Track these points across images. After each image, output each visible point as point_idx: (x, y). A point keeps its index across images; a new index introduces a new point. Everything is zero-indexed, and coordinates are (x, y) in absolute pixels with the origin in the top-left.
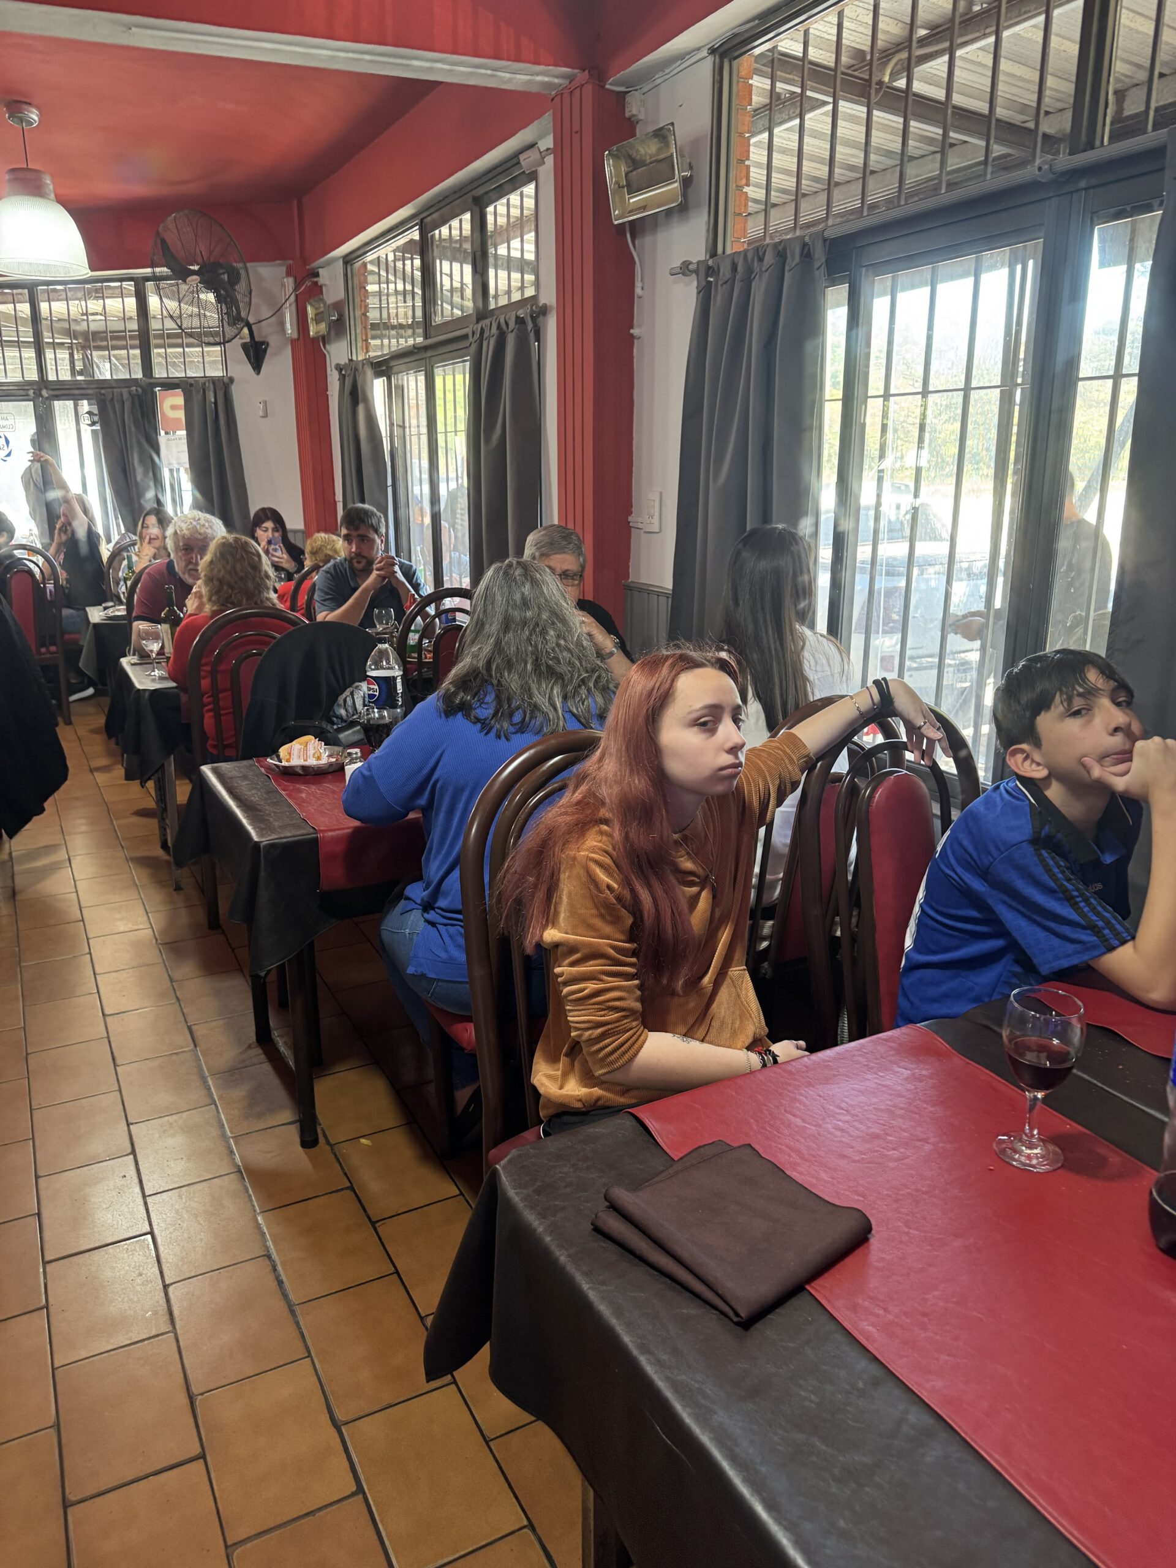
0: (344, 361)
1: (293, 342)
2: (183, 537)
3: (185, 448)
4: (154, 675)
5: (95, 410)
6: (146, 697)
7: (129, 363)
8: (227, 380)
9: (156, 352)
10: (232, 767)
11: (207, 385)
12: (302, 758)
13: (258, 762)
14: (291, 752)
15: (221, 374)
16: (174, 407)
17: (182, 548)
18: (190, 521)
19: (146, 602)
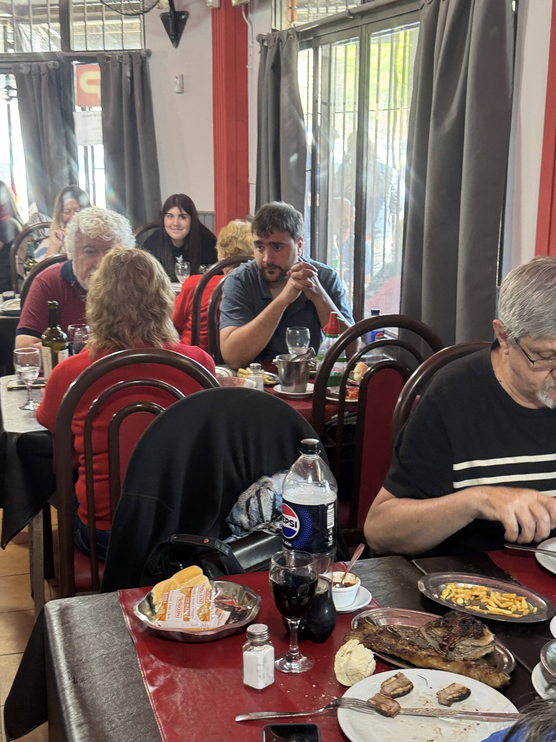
0: (266, 31)
1: (214, 11)
2: (88, 237)
3: (100, 125)
4: (29, 409)
5: (14, 85)
6: (14, 442)
7: (49, 37)
8: (145, 53)
9: (75, 25)
10: (87, 607)
11: (124, 58)
12: (182, 614)
13: (123, 600)
14: (167, 601)
15: (139, 47)
16: (90, 82)
17: (85, 250)
18: (96, 219)
19: (33, 313)
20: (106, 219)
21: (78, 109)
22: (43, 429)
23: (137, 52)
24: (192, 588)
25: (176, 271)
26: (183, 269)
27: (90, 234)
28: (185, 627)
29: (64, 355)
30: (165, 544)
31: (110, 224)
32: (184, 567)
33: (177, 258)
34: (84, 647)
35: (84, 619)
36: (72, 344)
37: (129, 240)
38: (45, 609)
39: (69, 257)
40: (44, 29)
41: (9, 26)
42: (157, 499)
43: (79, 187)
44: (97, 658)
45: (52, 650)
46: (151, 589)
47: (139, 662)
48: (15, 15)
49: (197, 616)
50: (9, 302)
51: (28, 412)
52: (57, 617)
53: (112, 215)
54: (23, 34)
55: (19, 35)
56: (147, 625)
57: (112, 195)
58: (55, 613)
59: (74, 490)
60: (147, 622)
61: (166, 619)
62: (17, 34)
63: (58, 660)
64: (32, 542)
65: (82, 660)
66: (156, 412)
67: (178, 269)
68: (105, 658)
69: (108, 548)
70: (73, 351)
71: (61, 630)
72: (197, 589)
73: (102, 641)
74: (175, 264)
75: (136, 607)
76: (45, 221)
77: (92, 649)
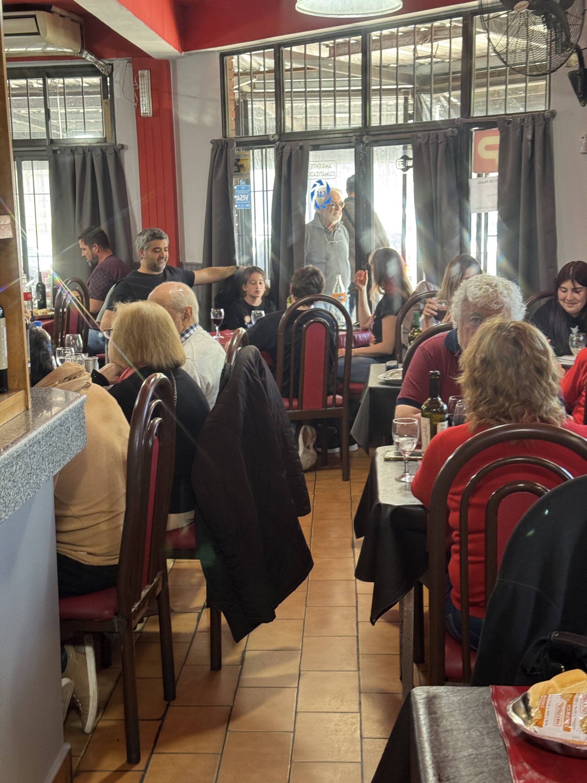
2: (475, 305)
3: (495, 191)
4: (404, 482)
5: (410, 155)
6: (387, 514)
7: (449, 104)
8: (549, 114)
9: (477, 92)
10: (456, 699)
11: (526, 122)
12: (562, 723)
13: (496, 696)
14: (545, 705)
15: (543, 109)
16: (489, 148)
17: (471, 318)
18: (485, 287)
19: (414, 383)
20: (496, 286)
21: (474, 175)
22: (418, 502)
23: (540, 114)
24: (574, 694)
25: (570, 343)
26: (578, 341)
27: (477, 302)
28: (564, 738)
29: (443, 427)
30: (544, 641)
31: (500, 291)
32: (567, 670)
33: (572, 329)
34: (451, 743)
35: (452, 712)
36: (453, 416)
37: (519, 308)
38: (412, 695)
39: (455, 327)
40: (445, 97)
41: (410, 97)
42: (536, 589)
43: (469, 256)
44: (465, 757)
45: (417, 740)
46: (527, 689)
47: (511, 770)
48: (416, 85)
49: (579, 727)
50: (391, 371)
51: (404, 484)
52: (424, 706)
53: (502, 283)
54: (423, 104)
55: (419, 105)
56: (521, 729)
57: (504, 262)
58: (422, 701)
59: (447, 571)
60: (522, 726)
61: (544, 725)
62: (417, 104)
63: (423, 753)
64: (402, 622)
65: (448, 757)
66: (539, 494)
67: (572, 341)
68: (474, 758)
69: (480, 638)
70: (453, 423)
71: (427, 720)
72: (581, 697)
73: (471, 739)
74: (569, 335)
75: (510, 707)
76: (432, 290)
77: (459, 746)
